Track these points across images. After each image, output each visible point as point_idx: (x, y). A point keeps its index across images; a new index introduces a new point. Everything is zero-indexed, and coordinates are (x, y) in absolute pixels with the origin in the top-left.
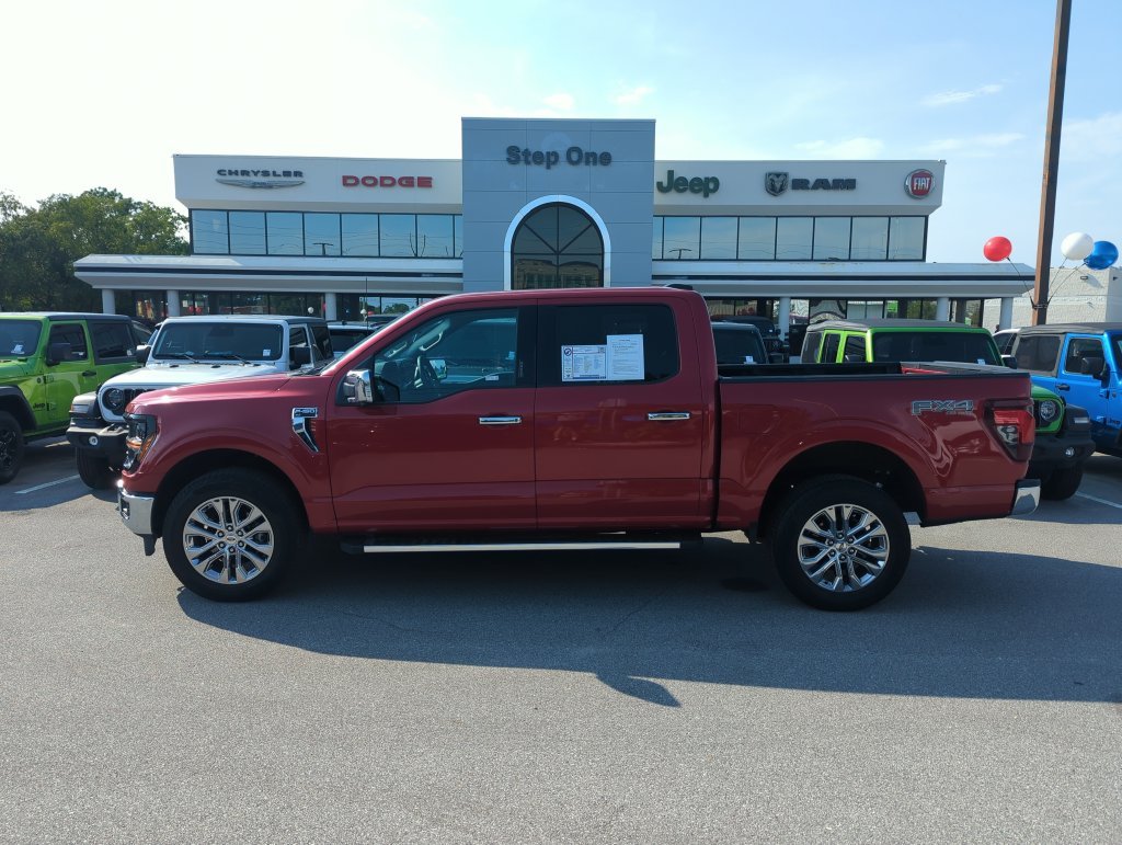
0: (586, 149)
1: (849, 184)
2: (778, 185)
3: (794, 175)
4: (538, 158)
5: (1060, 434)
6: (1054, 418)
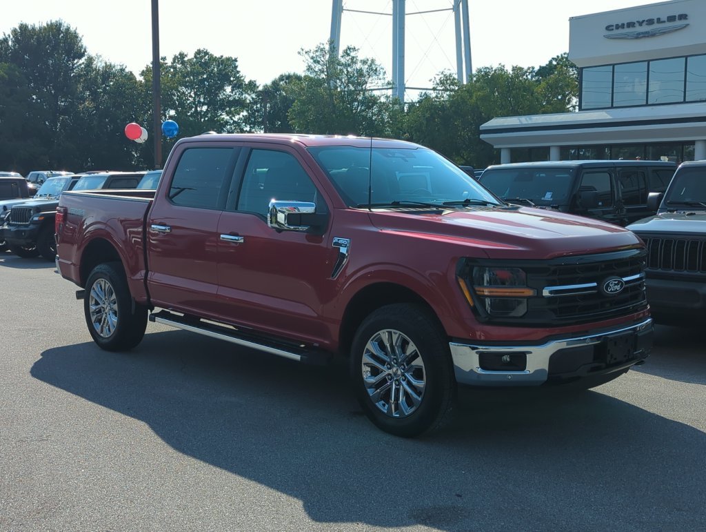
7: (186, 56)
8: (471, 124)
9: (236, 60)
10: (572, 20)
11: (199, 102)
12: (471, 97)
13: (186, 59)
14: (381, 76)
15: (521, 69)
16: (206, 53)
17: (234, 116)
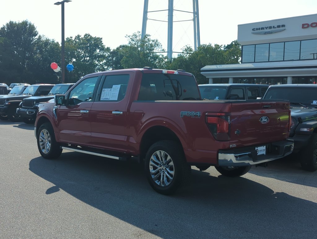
7: (80, 36)
8: (197, 68)
9: (102, 39)
10: (239, 26)
11: (86, 55)
12: (198, 56)
13: (80, 38)
14: (160, 47)
15: (218, 45)
16: (89, 35)
17: (100, 62)
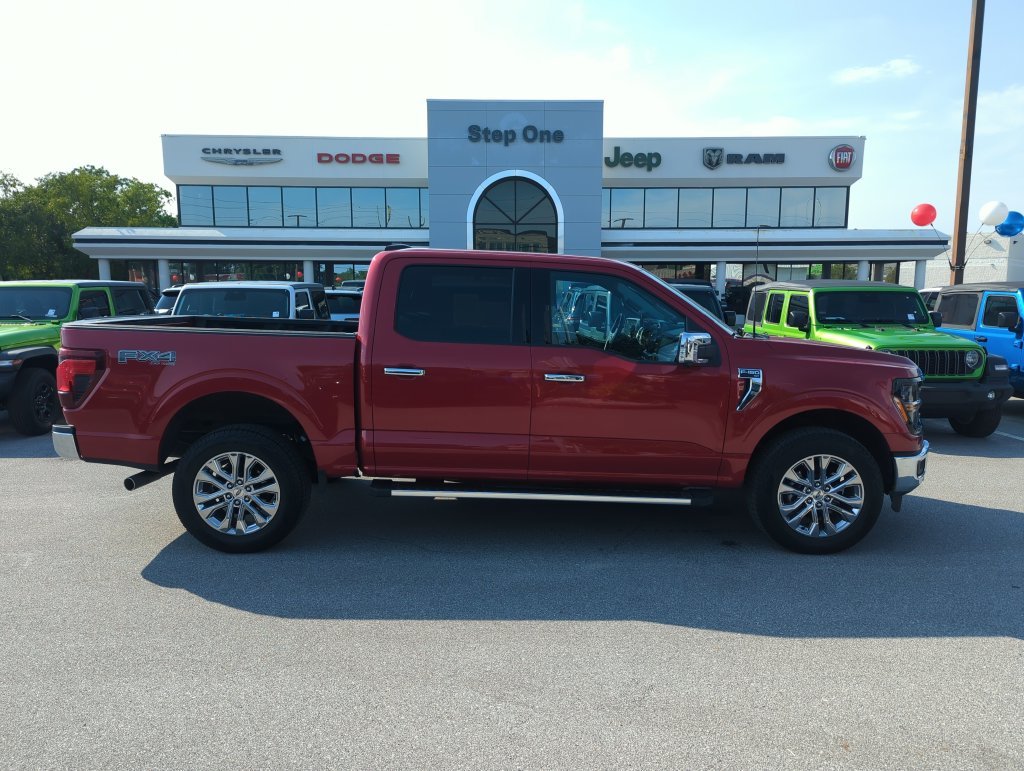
0: (540, 127)
1: (778, 159)
2: (714, 160)
3: (729, 150)
4: (497, 136)
5: (982, 380)
6: (978, 366)
